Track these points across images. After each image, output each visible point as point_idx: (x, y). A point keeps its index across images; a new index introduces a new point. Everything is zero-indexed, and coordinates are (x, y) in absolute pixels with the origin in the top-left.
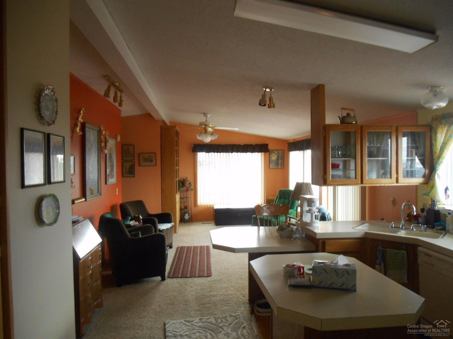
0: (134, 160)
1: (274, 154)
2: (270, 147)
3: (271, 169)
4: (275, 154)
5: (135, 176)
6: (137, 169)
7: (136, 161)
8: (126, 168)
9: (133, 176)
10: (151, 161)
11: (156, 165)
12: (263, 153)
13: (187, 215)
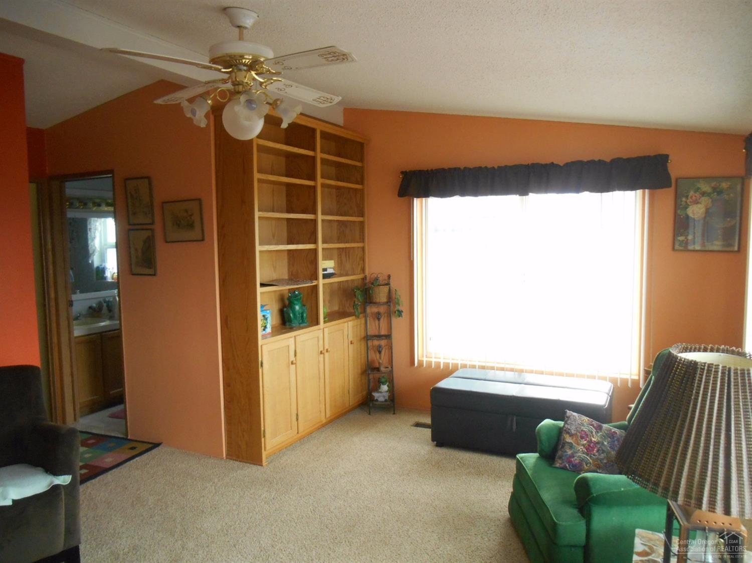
0: (152, 223)
1: (697, 194)
2: (675, 169)
3: (677, 250)
4: (704, 194)
5: (158, 272)
6: (163, 252)
7: (158, 227)
8: (136, 250)
9: (151, 271)
10: (191, 226)
11: (203, 240)
12: (647, 191)
13: (385, 388)
